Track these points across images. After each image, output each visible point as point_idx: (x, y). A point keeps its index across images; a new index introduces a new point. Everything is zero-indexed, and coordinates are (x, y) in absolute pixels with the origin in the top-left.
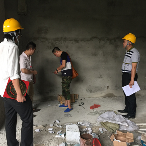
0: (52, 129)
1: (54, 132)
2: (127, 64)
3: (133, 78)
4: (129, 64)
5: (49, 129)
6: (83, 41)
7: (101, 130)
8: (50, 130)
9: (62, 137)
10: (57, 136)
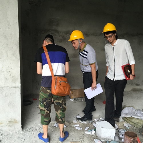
0: (78, 125)
1: (81, 129)
2: (85, 66)
3: (94, 80)
4: (86, 66)
5: (75, 125)
6: (93, 35)
7: (127, 126)
8: (76, 127)
9: (92, 133)
10: (86, 133)
